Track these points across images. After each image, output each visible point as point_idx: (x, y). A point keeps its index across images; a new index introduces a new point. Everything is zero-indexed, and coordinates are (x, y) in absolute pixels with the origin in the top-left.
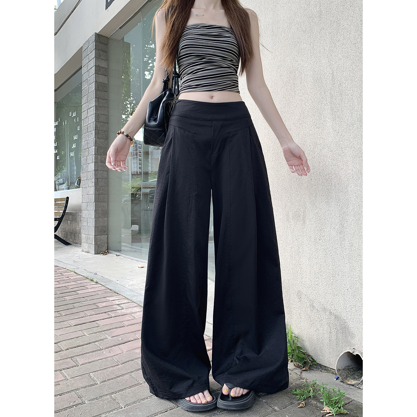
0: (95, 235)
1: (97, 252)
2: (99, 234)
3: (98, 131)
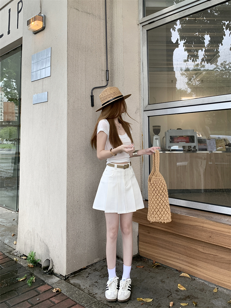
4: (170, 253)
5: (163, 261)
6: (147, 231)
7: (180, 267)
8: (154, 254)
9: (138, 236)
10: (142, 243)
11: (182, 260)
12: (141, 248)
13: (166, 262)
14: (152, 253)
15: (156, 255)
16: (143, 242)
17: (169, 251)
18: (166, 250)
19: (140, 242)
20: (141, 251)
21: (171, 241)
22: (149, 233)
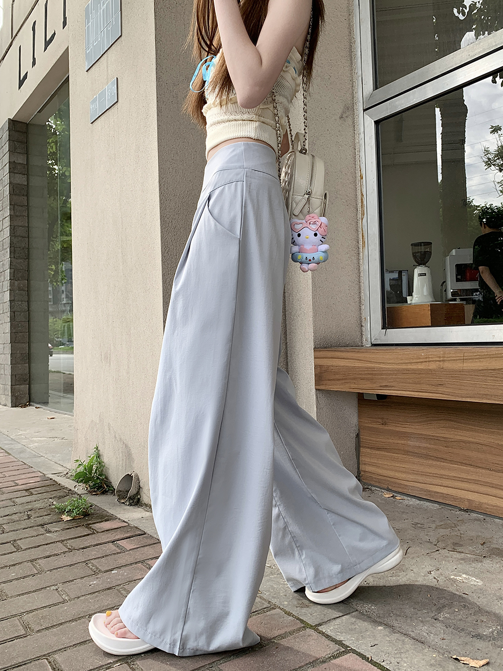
0: (11, 385)
1: (15, 405)
2: (17, 383)
3: (14, 249)
4: (443, 468)
5: (422, 490)
6: (380, 420)
7: (469, 500)
8: (397, 475)
9: (358, 435)
10: (368, 450)
11: (476, 482)
12: (365, 464)
13: (430, 491)
14: (391, 474)
15: (403, 476)
16: (371, 448)
17: (438, 463)
18: (430, 462)
19: (362, 450)
20: (365, 471)
21: (442, 435)
22: (384, 424)
